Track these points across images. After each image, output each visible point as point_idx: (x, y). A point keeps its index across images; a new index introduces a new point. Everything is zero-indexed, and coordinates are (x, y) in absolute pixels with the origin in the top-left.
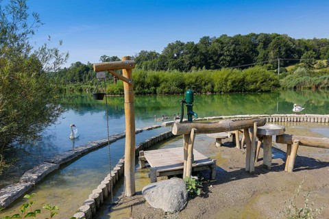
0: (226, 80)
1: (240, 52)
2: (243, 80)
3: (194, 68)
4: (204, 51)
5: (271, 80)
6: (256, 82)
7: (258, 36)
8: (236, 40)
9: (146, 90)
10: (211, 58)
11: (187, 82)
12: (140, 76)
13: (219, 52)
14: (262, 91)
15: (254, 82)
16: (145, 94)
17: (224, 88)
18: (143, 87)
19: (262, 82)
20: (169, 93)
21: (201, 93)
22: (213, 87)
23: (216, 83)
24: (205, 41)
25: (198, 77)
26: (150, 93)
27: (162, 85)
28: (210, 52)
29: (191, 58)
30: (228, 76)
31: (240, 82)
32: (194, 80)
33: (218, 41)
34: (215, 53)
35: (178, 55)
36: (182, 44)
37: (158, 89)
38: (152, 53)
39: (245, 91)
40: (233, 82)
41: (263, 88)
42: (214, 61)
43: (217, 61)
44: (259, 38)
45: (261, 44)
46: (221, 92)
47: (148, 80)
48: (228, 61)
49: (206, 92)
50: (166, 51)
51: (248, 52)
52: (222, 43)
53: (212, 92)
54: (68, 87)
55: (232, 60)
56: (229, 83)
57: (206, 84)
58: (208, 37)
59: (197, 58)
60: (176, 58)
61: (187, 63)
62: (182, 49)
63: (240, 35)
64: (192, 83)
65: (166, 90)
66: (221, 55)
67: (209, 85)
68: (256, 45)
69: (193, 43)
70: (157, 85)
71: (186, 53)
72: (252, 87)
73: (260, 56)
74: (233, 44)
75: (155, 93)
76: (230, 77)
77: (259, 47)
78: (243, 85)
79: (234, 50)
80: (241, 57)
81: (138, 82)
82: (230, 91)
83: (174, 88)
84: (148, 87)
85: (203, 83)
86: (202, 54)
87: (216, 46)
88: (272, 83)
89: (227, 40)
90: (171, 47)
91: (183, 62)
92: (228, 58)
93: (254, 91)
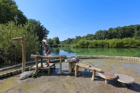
0: (114, 43)
1: (126, 32)
2: (122, 43)
3: (106, 39)
4: (110, 33)
5: (136, 43)
6: (128, 44)
7: (134, 26)
8: (124, 28)
9: (84, 46)
10: (113, 35)
11: (98, 44)
12: (83, 42)
13: (116, 33)
14: (131, 47)
15: (127, 44)
16: (84, 47)
17: (113, 46)
18: (83, 46)
19: (131, 44)
20: (92, 48)
21: (104, 48)
22: (109, 45)
23: (110, 44)
24: (111, 29)
25: (103, 42)
26: (86, 47)
27: (90, 45)
28: (112, 33)
29: (105, 35)
30: (115, 41)
31: (120, 43)
32: (101, 43)
33: (116, 29)
34: (115, 33)
35: (100, 35)
36: (102, 31)
37: (88, 46)
38: (91, 34)
39: (123, 47)
40: (117, 44)
41: (131, 46)
42: (114, 36)
43: (116, 36)
44: (135, 27)
45: (136, 29)
46: (112, 47)
47: (85, 43)
48: (120, 36)
49: (106, 47)
50: (96, 33)
51: (129, 32)
52: (118, 30)
53: (108, 47)
54: (65, 45)
55: (122, 35)
56: (115, 44)
57: (106, 44)
58: (112, 28)
59: (108, 35)
60: (99, 36)
61: (103, 37)
62: (102, 33)
63: (126, 26)
64: (100, 44)
65: (91, 46)
66: (117, 34)
67: (107, 45)
68: (134, 29)
69: (106, 30)
70: (88, 45)
71: (104, 34)
72: (126, 46)
73: (135, 33)
74: (122, 29)
75: (87, 47)
76: (116, 42)
77: (135, 30)
78: (121, 45)
79: (123, 32)
80: (126, 34)
81: (82, 44)
82: (116, 47)
83: (94, 46)
84: (85, 45)
85: (105, 44)
86: (109, 34)
87: (115, 31)
88: (136, 44)
89: (120, 28)
90: (98, 32)
91: (102, 37)
92: (121, 35)
93: (127, 47)
